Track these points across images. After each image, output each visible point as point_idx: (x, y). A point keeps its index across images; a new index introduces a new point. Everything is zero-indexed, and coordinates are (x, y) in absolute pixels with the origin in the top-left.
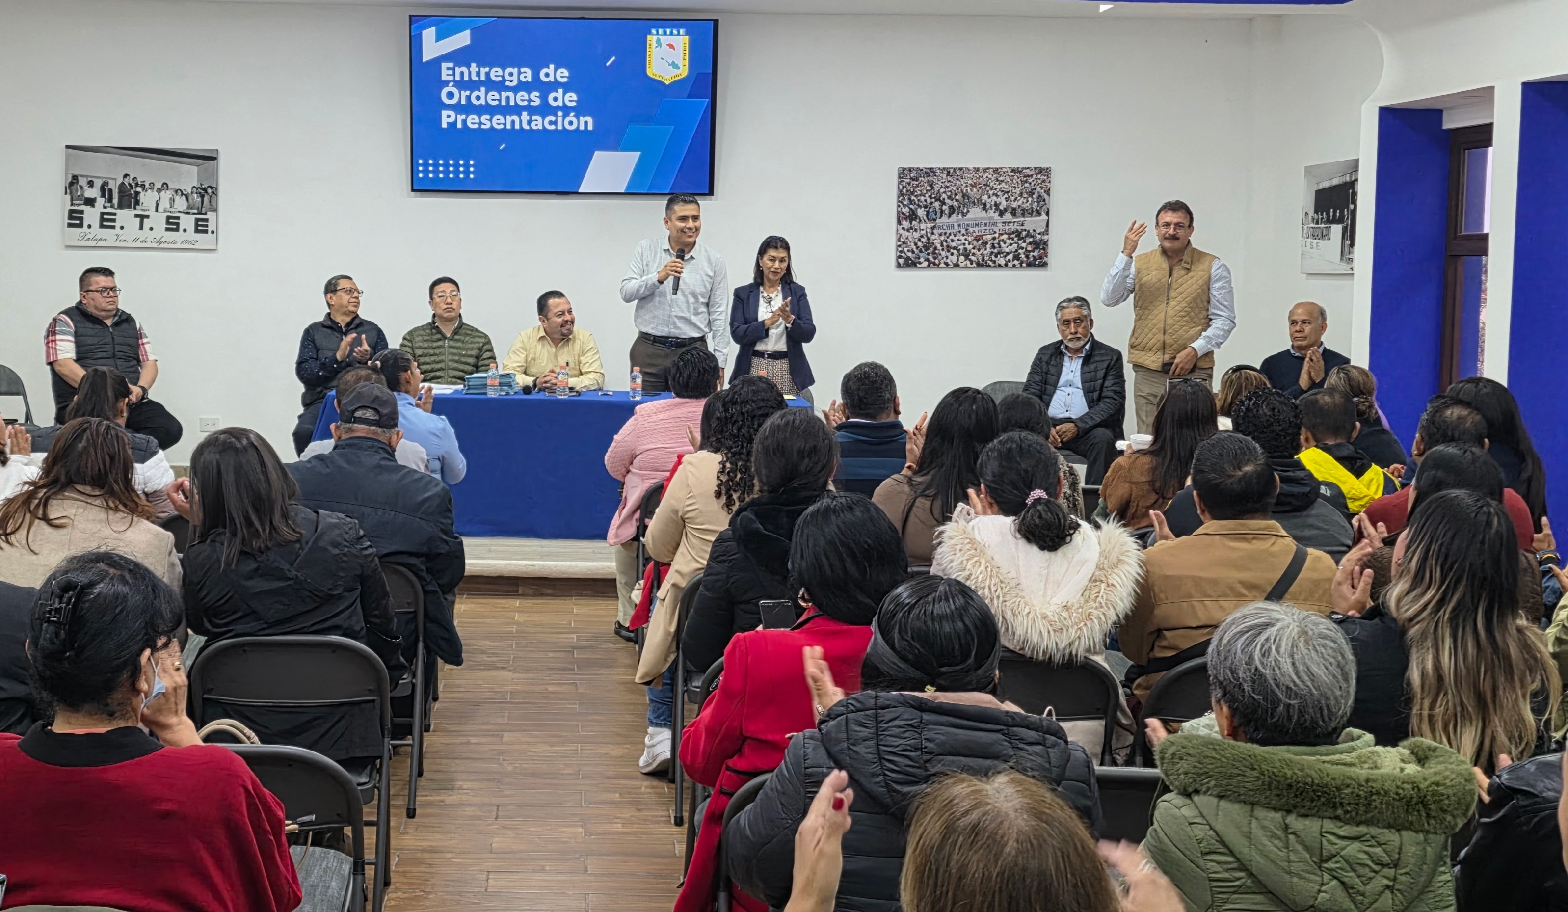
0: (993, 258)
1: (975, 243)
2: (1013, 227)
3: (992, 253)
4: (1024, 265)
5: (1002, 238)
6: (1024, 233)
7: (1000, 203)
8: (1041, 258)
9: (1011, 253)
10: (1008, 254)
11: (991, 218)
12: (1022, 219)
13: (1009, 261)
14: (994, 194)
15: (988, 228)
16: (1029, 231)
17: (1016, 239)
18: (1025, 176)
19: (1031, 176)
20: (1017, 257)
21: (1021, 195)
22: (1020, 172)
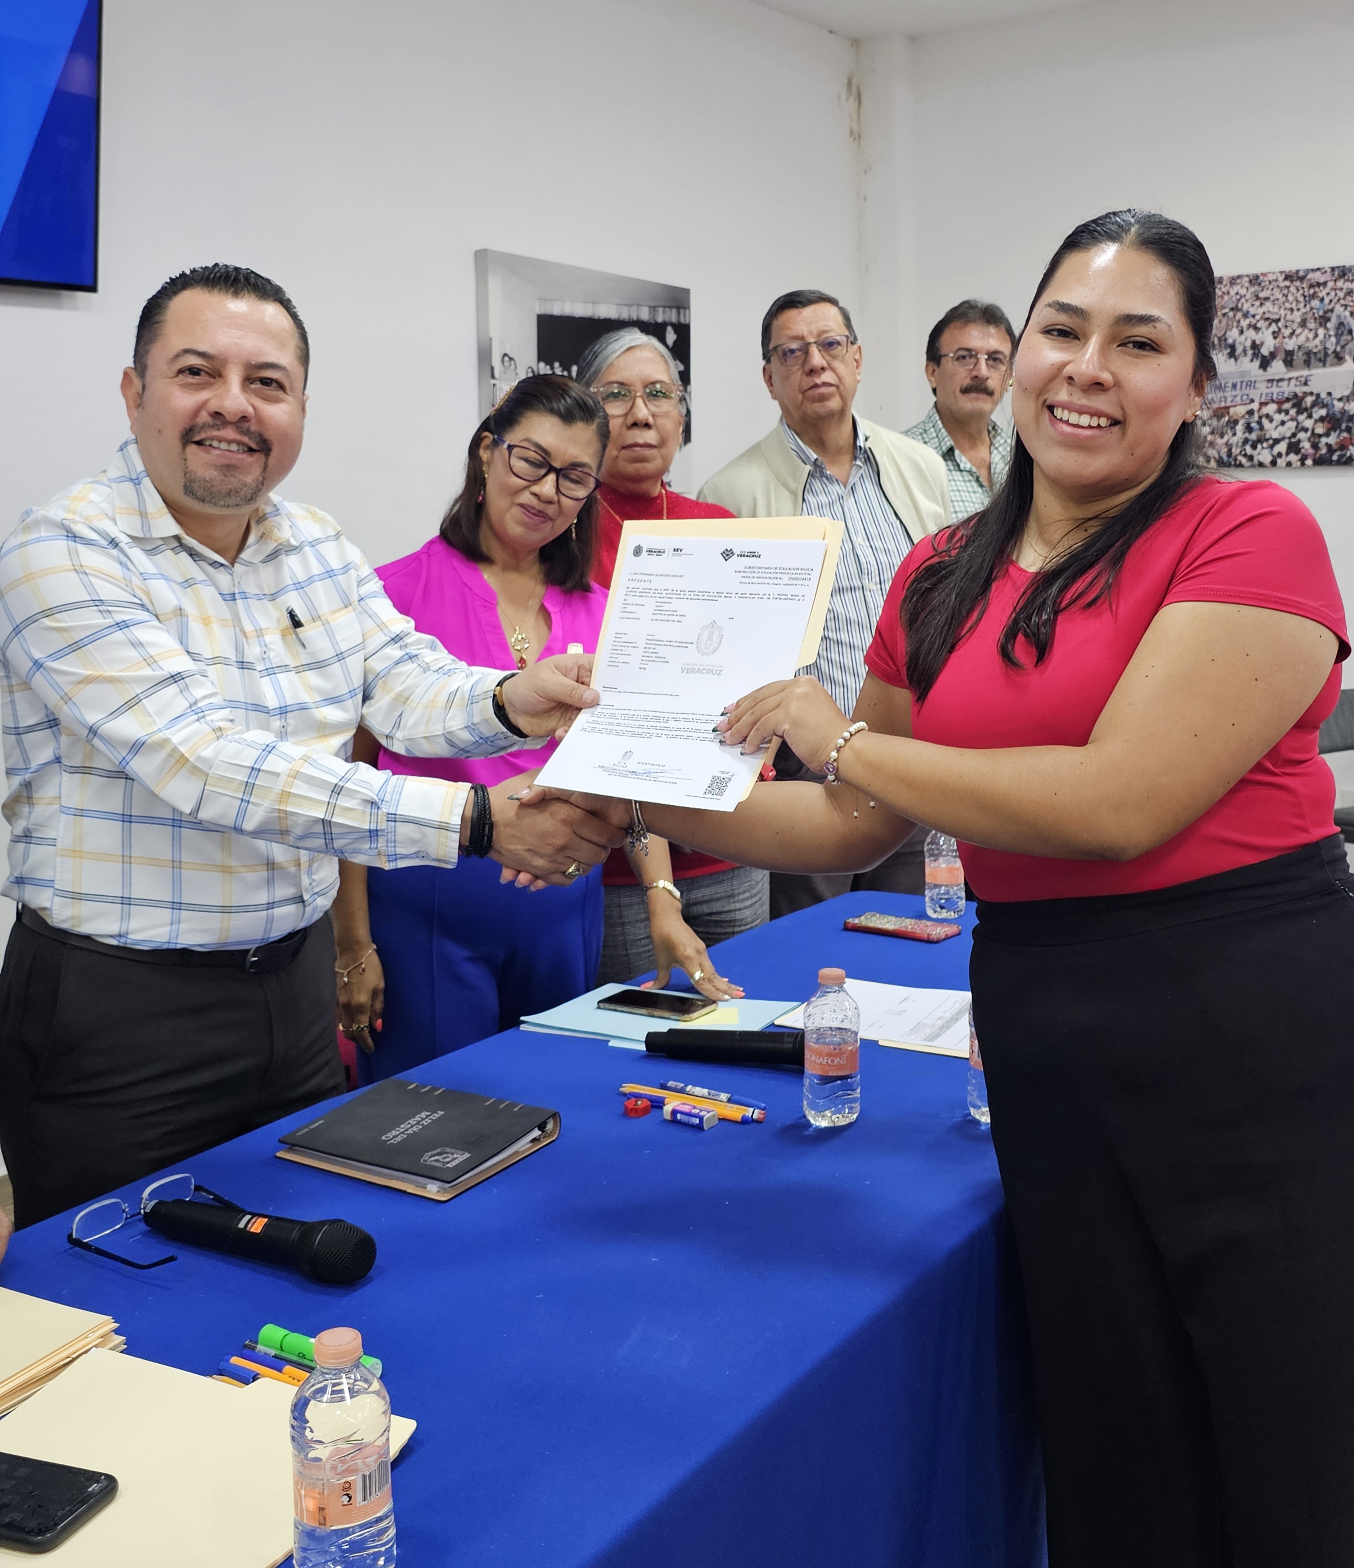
0: (1249, 450)
1: (1214, 422)
2: (1287, 389)
3: (1246, 441)
4: (1309, 462)
5: (1266, 410)
6: (1309, 400)
7: (1262, 344)
8: (1343, 447)
9: (1283, 439)
10: (1277, 441)
11: (1244, 373)
12: (1305, 372)
13: (1280, 455)
14: (1250, 326)
15: (1238, 392)
16: (1318, 396)
17: (1293, 412)
18: (1311, 286)
19: (1325, 284)
20: (1294, 447)
21: (1303, 324)
22: (1302, 279)
